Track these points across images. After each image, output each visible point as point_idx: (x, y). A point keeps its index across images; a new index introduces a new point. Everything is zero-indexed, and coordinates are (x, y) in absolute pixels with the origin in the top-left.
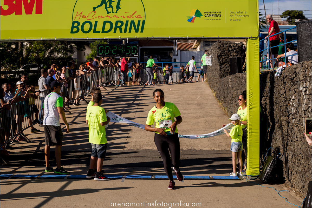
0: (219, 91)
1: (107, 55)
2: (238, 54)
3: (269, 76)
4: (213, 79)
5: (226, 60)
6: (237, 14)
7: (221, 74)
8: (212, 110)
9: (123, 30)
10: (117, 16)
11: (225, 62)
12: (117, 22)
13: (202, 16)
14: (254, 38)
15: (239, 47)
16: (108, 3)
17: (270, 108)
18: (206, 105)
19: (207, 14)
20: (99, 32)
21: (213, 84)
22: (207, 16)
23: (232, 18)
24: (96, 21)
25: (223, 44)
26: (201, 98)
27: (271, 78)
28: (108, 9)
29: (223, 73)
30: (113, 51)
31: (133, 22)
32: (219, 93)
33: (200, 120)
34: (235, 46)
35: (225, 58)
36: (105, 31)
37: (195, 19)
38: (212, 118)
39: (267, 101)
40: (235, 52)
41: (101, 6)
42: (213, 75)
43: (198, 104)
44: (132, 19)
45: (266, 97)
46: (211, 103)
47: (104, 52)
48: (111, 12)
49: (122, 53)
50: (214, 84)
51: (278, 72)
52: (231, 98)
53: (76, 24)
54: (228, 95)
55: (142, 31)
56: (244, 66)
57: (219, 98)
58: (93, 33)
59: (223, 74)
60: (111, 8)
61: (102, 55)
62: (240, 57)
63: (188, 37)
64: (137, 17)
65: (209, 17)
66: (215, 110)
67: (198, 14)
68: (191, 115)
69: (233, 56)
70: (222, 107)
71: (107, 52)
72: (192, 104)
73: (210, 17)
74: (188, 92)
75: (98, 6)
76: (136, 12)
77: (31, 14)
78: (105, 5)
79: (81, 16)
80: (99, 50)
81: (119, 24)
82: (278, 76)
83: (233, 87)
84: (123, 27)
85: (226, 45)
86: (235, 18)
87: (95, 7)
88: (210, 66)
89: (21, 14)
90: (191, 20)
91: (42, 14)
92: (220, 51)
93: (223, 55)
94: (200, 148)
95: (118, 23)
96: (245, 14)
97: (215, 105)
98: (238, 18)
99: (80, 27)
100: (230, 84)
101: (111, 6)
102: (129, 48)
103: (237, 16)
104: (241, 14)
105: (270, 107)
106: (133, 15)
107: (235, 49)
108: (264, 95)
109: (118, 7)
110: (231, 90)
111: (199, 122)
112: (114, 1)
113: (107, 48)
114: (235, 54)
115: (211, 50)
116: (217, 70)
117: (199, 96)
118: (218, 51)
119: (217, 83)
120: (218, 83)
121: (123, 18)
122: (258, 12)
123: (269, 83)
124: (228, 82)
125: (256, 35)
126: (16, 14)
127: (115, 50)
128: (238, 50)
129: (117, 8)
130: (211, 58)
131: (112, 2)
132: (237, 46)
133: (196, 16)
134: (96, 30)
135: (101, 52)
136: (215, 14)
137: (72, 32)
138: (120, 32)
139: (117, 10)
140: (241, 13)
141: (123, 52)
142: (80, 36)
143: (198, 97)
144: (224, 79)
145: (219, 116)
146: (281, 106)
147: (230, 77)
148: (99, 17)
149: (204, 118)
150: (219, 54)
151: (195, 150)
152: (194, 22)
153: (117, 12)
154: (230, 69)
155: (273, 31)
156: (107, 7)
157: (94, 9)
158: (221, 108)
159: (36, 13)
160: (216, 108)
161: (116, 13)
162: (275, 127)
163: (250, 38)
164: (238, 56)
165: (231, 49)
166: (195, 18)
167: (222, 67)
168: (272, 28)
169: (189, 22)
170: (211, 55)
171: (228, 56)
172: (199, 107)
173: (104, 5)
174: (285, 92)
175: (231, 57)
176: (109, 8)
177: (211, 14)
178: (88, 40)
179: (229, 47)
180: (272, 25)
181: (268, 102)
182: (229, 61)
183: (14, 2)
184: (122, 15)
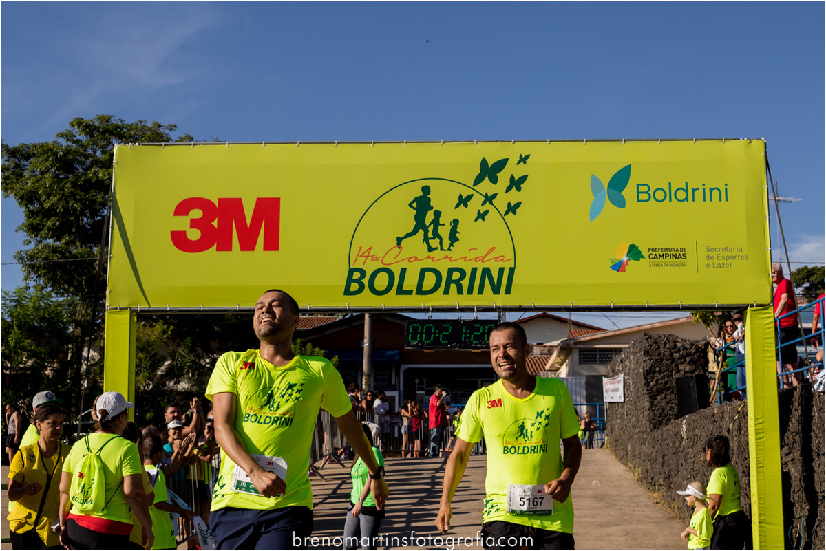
0: (649, 463)
1: (427, 343)
2: (696, 367)
3: (799, 394)
4: (631, 436)
5: (666, 383)
6: (722, 253)
7: (654, 419)
8: (637, 509)
9: (465, 289)
10: (451, 257)
11: (663, 389)
12: (451, 271)
13: (644, 257)
14: (763, 307)
15: (698, 349)
16: (431, 229)
17: (803, 470)
18: (617, 498)
19: (654, 253)
20: (410, 292)
21: (629, 449)
22: (655, 257)
23: (710, 262)
24: (402, 269)
25: (656, 343)
26: (601, 484)
27: (802, 401)
28: (430, 241)
29: (659, 417)
30: (443, 335)
31: (486, 271)
32: (649, 468)
33: (610, 530)
34: (688, 346)
35: (664, 378)
36: (423, 290)
37: (628, 263)
38: (640, 527)
39: (795, 454)
40: (689, 363)
41: (415, 234)
42: (630, 425)
43: (597, 497)
44: (486, 265)
45: (791, 446)
46: (631, 493)
47: (421, 337)
48: (437, 248)
49: (463, 339)
50: (633, 447)
51: (819, 380)
52: (690, 474)
53: (356, 275)
54: (681, 468)
55: (508, 291)
56: (712, 397)
57: (650, 481)
58: (397, 294)
59: (659, 420)
60: (437, 240)
61: (416, 345)
62: (702, 374)
63: (612, 305)
64: (496, 261)
65: (658, 260)
66: (644, 509)
67: (634, 252)
68: (586, 520)
69: (683, 373)
70: (663, 501)
71: (427, 337)
72: (581, 497)
73: (661, 259)
75: (408, 235)
76: (494, 248)
77: (253, 250)
78: (423, 232)
79: (367, 257)
80: (409, 333)
81: (456, 276)
83: (693, 445)
84: (465, 283)
85: (665, 344)
86: (716, 262)
87: (402, 236)
88: (618, 403)
89: (231, 250)
90: (619, 267)
91: (277, 249)
92: (650, 360)
93: (657, 369)
95: (454, 273)
96: (741, 254)
97: (642, 499)
98: (725, 262)
99: (366, 281)
100: (685, 437)
101: (436, 235)
102: (478, 330)
103: (721, 258)
105: (802, 466)
106: (486, 255)
107: (688, 355)
108: (787, 441)
109: (453, 238)
110: (688, 453)
111: (610, 535)
112: (444, 225)
113: (429, 329)
114: (688, 368)
115: (622, 361)
116: (644, 409)
117: (595, 479)
118: (644, 361)
119: (643, 443)
120: (645, 444)
121: (465, 261)
122: (769, 248)
123: (800, 411)
124: (677, 434)
125: (767, 299)
126: (218, 250)
127: (446, 335)
128: (695, 357)
129: (449, 239)
130: (622, 381)
131: (440, 227)
132: (693, 348)
133: (630, 257)
134: (405, 288)
135: (414, 338)
136: (672, 253)
137: (347, 292)
138: (458, 294)
139: (451, 244)
140: (731, 250)
141: (466, 337)
142: (366, 300)
143: (594, 482)
144: (667, 430)
145: (657, 522)
147: (684, 422)
148: (409, 260)
149: (621, 527)
150: (648, 369)
152: (625, 271)
153: (451, 248)
154: (676, 407)
155: (786, 303)
156: (429, 237)
157: (399, 240)
158: (659, 505)
159: (266, 248)
160: (647, 506)
161: (449, 250)
162: (818, 512)
163: (752, 306)
164: (697, 373)
165: (677, 354)
166: (627, 262)
167: (656, 401)
168: (784, 296)
169: (615, 271)
170: (622, 375)
171: (670, 374)
172: (600, 504)
173: (421, 232)
175: (678, 375)
176: (434, 238)
177: (664, 253)
178: (386, 310)
179: (673, 349)
180: (784, 288)
181: (797, 455)
182: (674, 384)
183: (215, 223)
184: (464, 255)
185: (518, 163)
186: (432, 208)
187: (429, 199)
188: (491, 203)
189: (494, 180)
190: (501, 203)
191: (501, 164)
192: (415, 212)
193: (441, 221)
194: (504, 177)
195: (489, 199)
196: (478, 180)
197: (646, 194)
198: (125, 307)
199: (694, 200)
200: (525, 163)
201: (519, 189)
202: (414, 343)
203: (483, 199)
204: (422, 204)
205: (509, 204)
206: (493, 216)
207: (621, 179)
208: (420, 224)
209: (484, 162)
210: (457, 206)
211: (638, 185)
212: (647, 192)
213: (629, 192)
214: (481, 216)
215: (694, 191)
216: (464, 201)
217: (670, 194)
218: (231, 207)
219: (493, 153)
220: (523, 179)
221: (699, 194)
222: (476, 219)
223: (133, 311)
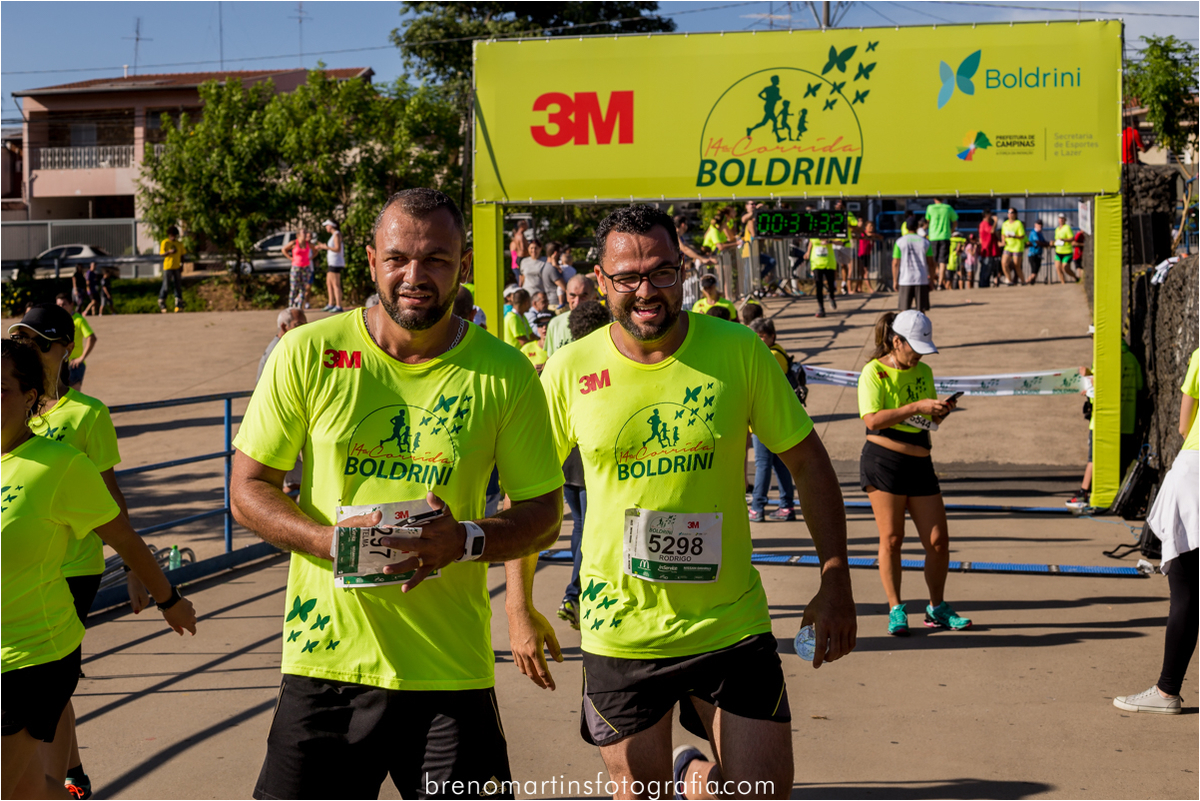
1: (777, 234)
2: (1161, 202)
6: (1072, 141)
9: (813, 179)
10: (800, 148)
12: (799, 161)
13: (990, 145)
14: (1113, 195)
15: (1163, 181)
16: (780, 119)
18: (1058, 353)
20: (759, 183)
22: (1003, 145)
23: (1059, 149)
24: (752, 159)
28: (780, 132)
30: (791, 225)
31: (834, 161)
34: (1151, 177)
36: (774, 179)
37: (976, 152)
40: (1153, 197)
41: (764, 125)
43: (1035, 352)
44: (833, 155)
47: (770, 227)
48: (785, 139)
49: (811, 229)
51: (1159, 271)
53: (708, 167)
55: (855, 181)
58: (747, 185)
60: (786, 130)
61: (766, 235)
62: (1167, 213)
63: (958, 194)
64: (843, 150)
65: (1006, 148)
67: (982, 140)
69: (1144, 208)
71: (777, 227)
73: (1009, 147)
74: (1014, 315)
75: (758, 126)
76: (841, 138)
78: (772, 122)
79: (719, 147)
81: (804, 166)
82: (1160, 280)
84: (813, 173)
86: (1065, 149)
87: (751, 126)
90: (966, 155)
91: (633, 143)
94: (1009, 460)
95: (802, 163)
96: (1091, 141)
98: (1074, 149)
99: (717, 172)
101: (785, 125)
102: (825, 219)
103: (1070, 145)
104: (1079, 141)
106: (834, 144)
107: (1150, 188)
109: (802, 128)
112: (793, 115)
113: (778, 219)
114: (1151, 202)
117: (1047, 327)
121: (813, 151)
126: (575, 144)
127: (795, 225)
128: (1160, 189)
129: (799, 129)
130: (1089, 210)
132: (1158, 179)
133: (977, 145)
134: (755, 179)
135: (764, 228)
136: (1020, 140)
137: (700, 183)
138: (807, 184)
139: (800, 134)
140: (1081, 137)
141: (813, 227)
142: (718, 192)
143: (1043, 331)
146: (1165, 351)
148: (759, 150)
151: (995, 464)
152: (970, 159)
153: (800, 138)
156: (778, 127)
157: (749, 131)
159: (620, 141)
161: (798, 139)
163: (1100, 194)
164: (1160, 209)
165: (1138, 187)
166: (974, 150)
169: (962, 161)
170: (1089, 202)
171: (1129, 209)
172: (1035, 361)
174: (1170, 319)
175: (1137, 212)
176: (783, 128)
177: (1012, 141)
183: (572, 117)
184: (811, 145)
185: (867, 50)
186: (780, 98)
187: (778, 90)
188: (839, 92)
189: (842, 68)
190: (849, 92)
191: (850, 52)
192: (764, 102)
193: (790, 111)
194: (852, 65)
195: (837, 88)
196: (827, 69)
197: (996, 80)
198: (490, 200)
199: (1044, 85)
200: (873, 50)
201: (867, 77)
202: (764, 232)
203: (831, 88)
204: (772, 94)
205: (857, 93)
206: (841, 104)
207: (970, 65)
208: (769, 114)
209: (833, 50)
210: (806, 95)
211: (988, 71)
212: (997, 78)
213: (978, 79)
214: (830, 105)
215: (1045, 76)
216: (812, 90)
217: (1020, 80)
218: (587, 101)
219: (840, 40)
220: (872, 67)
221: (1050, 80)
222: (825, 108)
223: (498, 205)
